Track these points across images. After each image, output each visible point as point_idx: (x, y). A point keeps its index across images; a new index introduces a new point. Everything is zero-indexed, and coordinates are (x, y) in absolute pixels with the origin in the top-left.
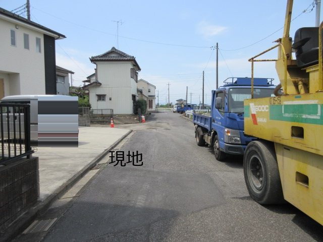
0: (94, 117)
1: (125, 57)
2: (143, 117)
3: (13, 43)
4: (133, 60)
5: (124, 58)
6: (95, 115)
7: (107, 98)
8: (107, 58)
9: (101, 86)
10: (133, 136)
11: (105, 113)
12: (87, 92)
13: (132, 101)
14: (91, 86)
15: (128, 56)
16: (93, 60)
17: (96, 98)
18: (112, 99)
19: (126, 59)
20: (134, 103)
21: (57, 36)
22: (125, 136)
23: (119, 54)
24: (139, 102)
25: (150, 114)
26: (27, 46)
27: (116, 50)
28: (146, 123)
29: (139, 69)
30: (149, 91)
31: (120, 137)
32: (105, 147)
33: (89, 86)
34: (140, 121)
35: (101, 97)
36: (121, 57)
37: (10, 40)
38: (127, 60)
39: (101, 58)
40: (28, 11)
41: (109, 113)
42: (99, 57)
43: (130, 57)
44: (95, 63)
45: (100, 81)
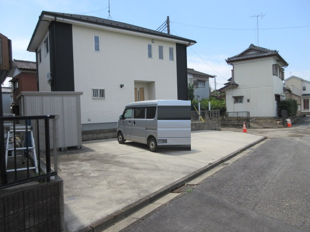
0: (229, 120)
1: (265, 52)
2: (289, 120)
3: (150, 55)
4: (275, 55)
5: (264, 54)
6: (231, 118)
7: (245, 100)
8: (245, 57)
9: (238, 87)
10: (262, 145)
11: (240, 115)
12: (223, 94)
13: (275, 102)
14: (227, 88)
15: (269, 51)
16: (230, 61)
17: (233, 100)
18: (250, 100)
19: (266, 54)
20: (277, 104)
21: (187, 43)
22: (252, 145)
23: (258, 50)
24: (284, 102)
25: (304, 116)
26: (161, 56)
27: (254, 46)
28: (293, 128)
29: (286, 64)
30: (304, 89)
31: (243, 146)
32: (213, 159)
33: (225, 89)
34: (285, 125)
35: (238, 99)
36: (261, 53)
37: (148, 54)
38: (268, 56)
39: (238, 58)
40: (168, 26)
41: (245, 115)
42: (236, 57)
43: (272, 51)
44: (232, 65)
45: (237, 82)
